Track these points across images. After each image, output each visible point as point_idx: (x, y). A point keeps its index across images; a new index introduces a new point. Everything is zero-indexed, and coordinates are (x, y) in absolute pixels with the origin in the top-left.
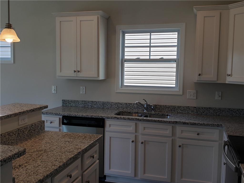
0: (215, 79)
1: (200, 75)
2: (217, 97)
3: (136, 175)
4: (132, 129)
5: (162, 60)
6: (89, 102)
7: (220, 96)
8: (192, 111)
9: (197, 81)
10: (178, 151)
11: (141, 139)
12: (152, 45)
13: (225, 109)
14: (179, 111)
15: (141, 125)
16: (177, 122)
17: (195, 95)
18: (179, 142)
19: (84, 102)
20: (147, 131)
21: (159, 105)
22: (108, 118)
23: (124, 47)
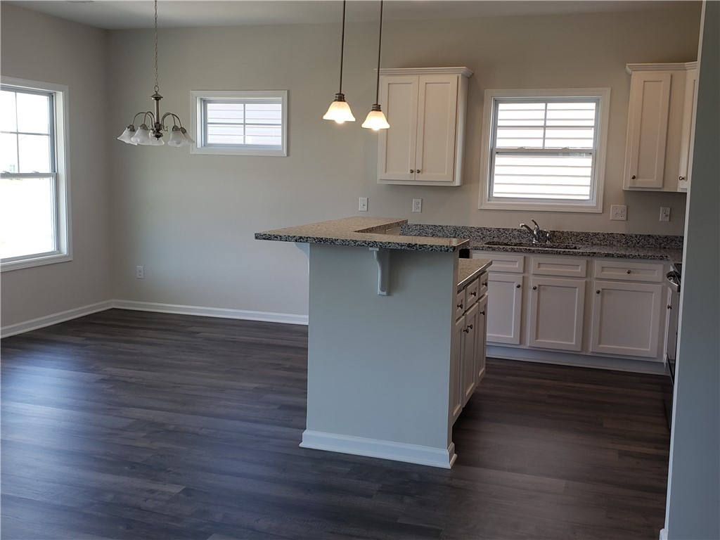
0: (660, 186)
1: (634, 178)
2: (661, 217)
3: (522, 341)
4: (518, 266)
5: (566, 152)
6: (428, 226)
7: (667, 216)
8: (618, 241)
9: (630, 187)
10: (595, 299)
11: (532, 282)
12: (548, 123)
13: (676, 237)
14: (596, 241)
15: (534, 260)
16: (595, 253)
17: (625, 213)
18: (596, 286)
19: (419, 227)
20: (543, 269)
21: (559, 232)
22: (476, 249)
23: (495, 127)
